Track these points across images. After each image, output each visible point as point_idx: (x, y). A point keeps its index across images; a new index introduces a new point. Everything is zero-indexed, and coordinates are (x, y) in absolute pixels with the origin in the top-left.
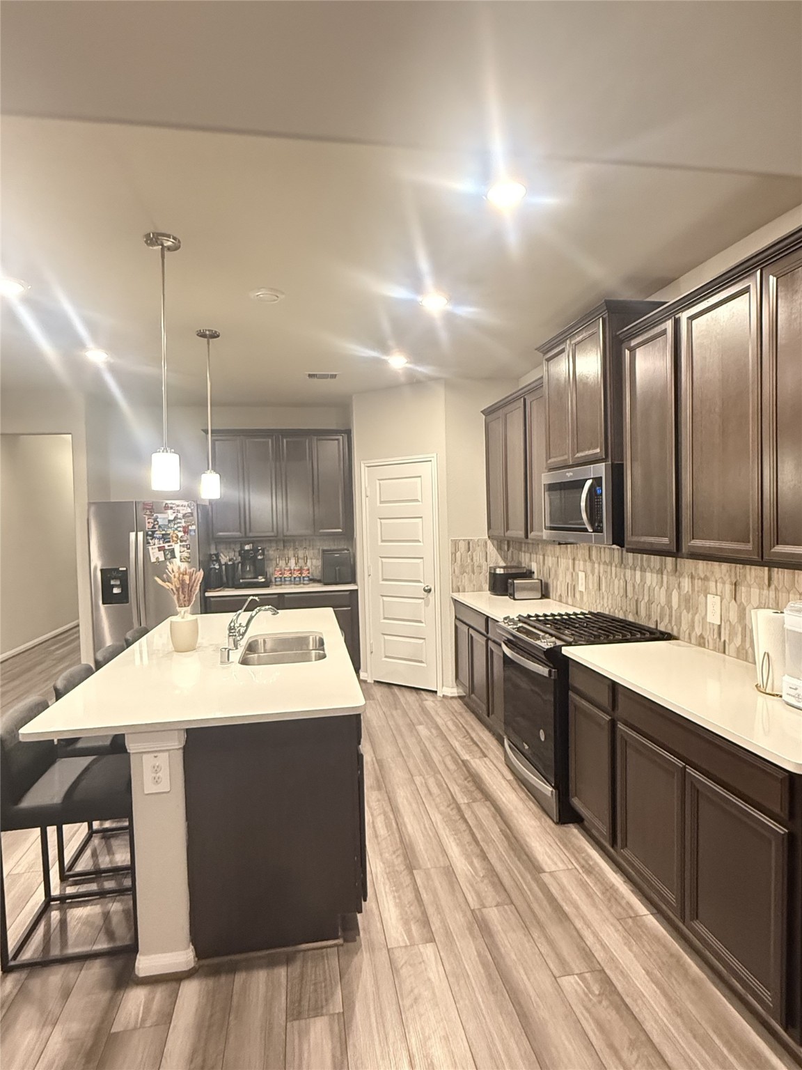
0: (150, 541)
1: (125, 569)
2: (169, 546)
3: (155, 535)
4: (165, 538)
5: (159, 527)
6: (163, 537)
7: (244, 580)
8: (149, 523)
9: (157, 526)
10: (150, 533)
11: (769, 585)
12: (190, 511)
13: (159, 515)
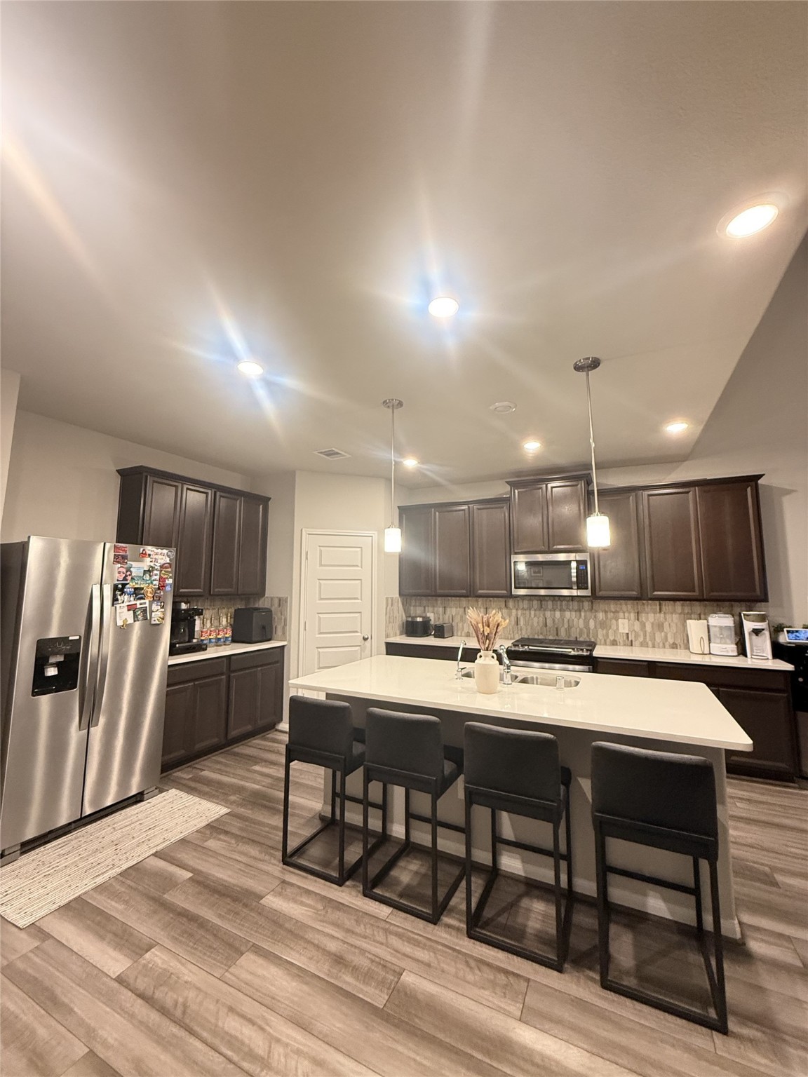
0: (119, 597)
1: (78, 637)
2: (141, 604)
3: (125, 590)
4: (138, 593)
5: (132, 578)
6: (135, 593)
7: (181, 645)
8: (119, 573)
9: (129, 578)
10: (120, 586)
11: (660, 611)
12: (168, 561)
13: (134, 564)
